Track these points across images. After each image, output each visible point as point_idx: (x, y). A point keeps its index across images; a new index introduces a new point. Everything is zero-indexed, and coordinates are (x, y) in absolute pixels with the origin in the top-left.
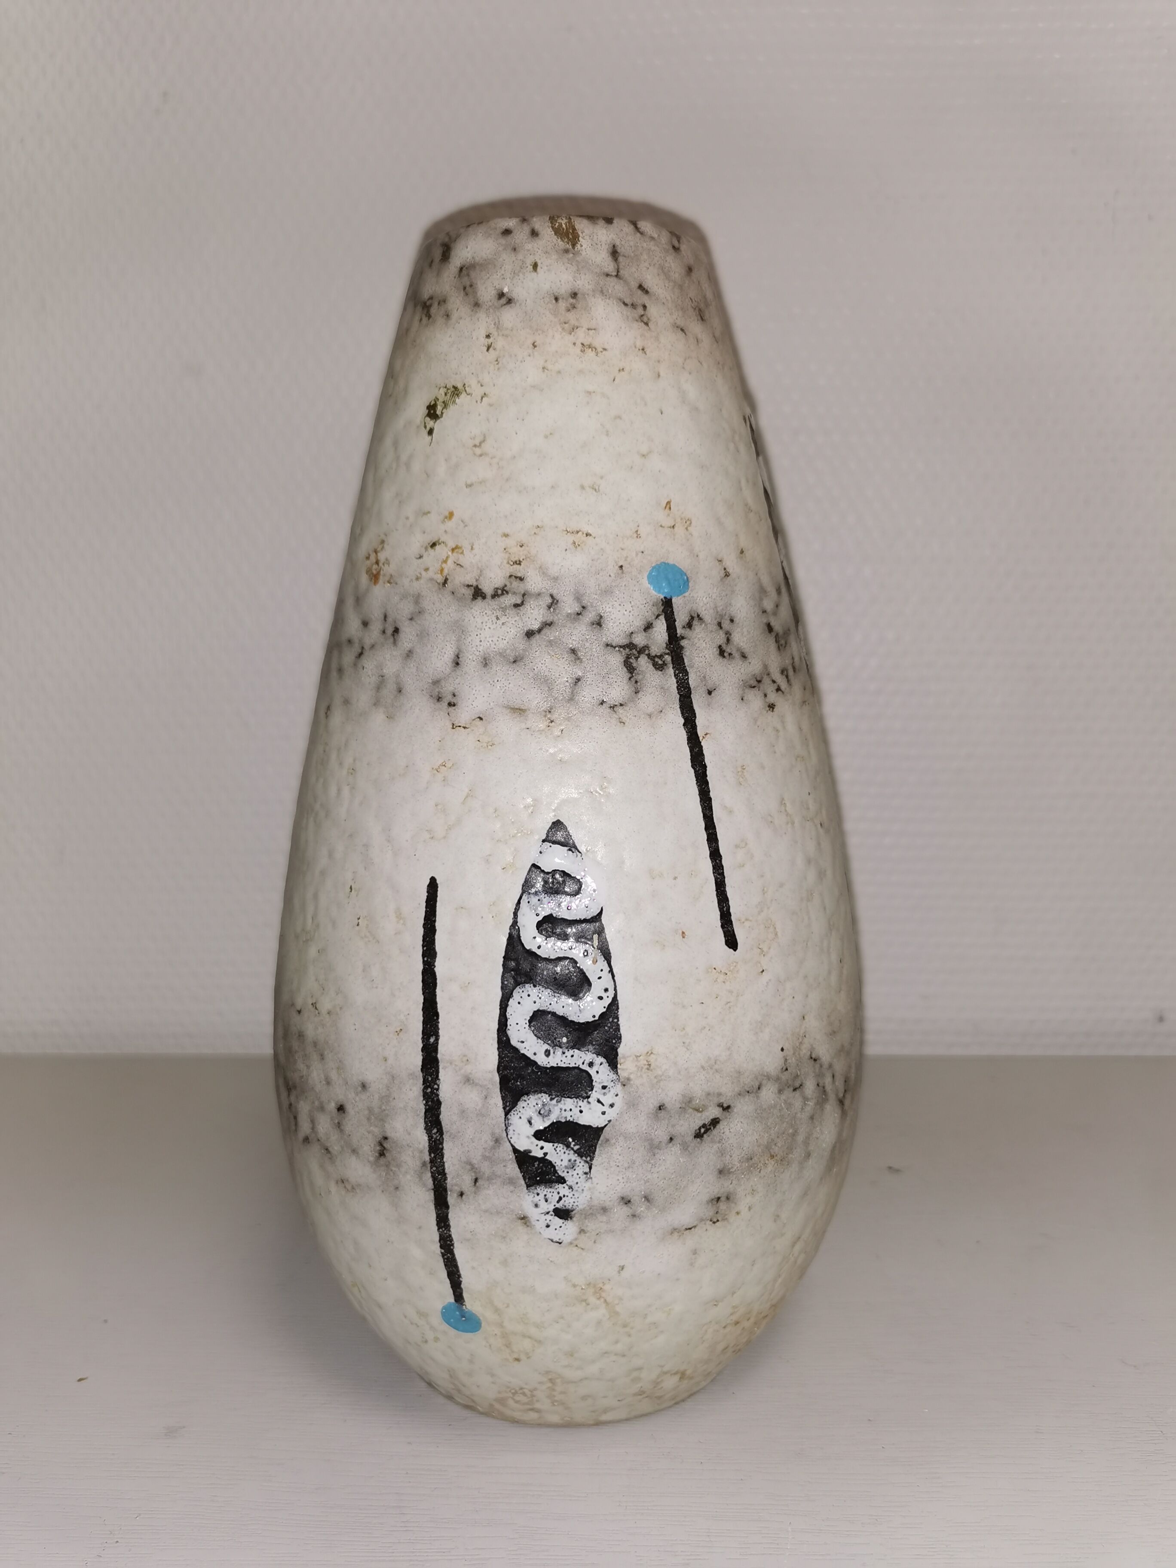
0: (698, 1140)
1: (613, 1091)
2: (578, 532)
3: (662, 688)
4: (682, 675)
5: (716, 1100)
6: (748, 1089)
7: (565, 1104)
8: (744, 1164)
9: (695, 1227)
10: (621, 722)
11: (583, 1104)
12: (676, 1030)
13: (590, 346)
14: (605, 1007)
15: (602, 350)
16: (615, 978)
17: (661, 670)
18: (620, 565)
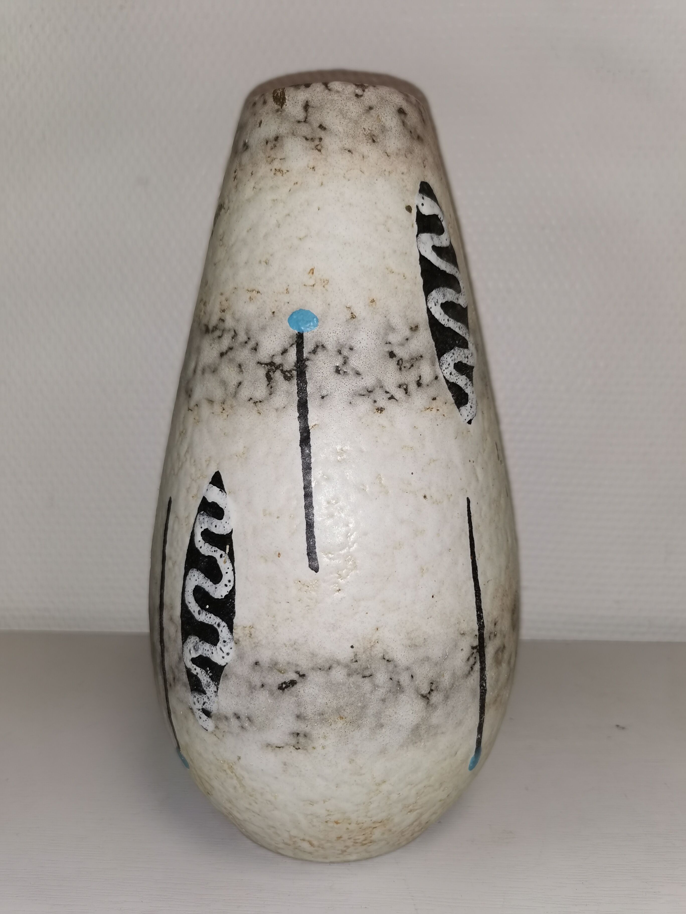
0: (281, 691)
1: (229, 645)
2: (253, 291)
3: (287, 392)
4: (303, 384)
5: (294, 668)
6: (319, 667)
7: (206, 646)
8: (316, 716)
9: (283, 747)
10: (258, 413)
11: (214, 648)
12: (268, 616)
13: (279, 170)
14: (228, 592)
15: (286, 172)
16: (235, 575)
17: (289, 381)
18: (273, 311)
